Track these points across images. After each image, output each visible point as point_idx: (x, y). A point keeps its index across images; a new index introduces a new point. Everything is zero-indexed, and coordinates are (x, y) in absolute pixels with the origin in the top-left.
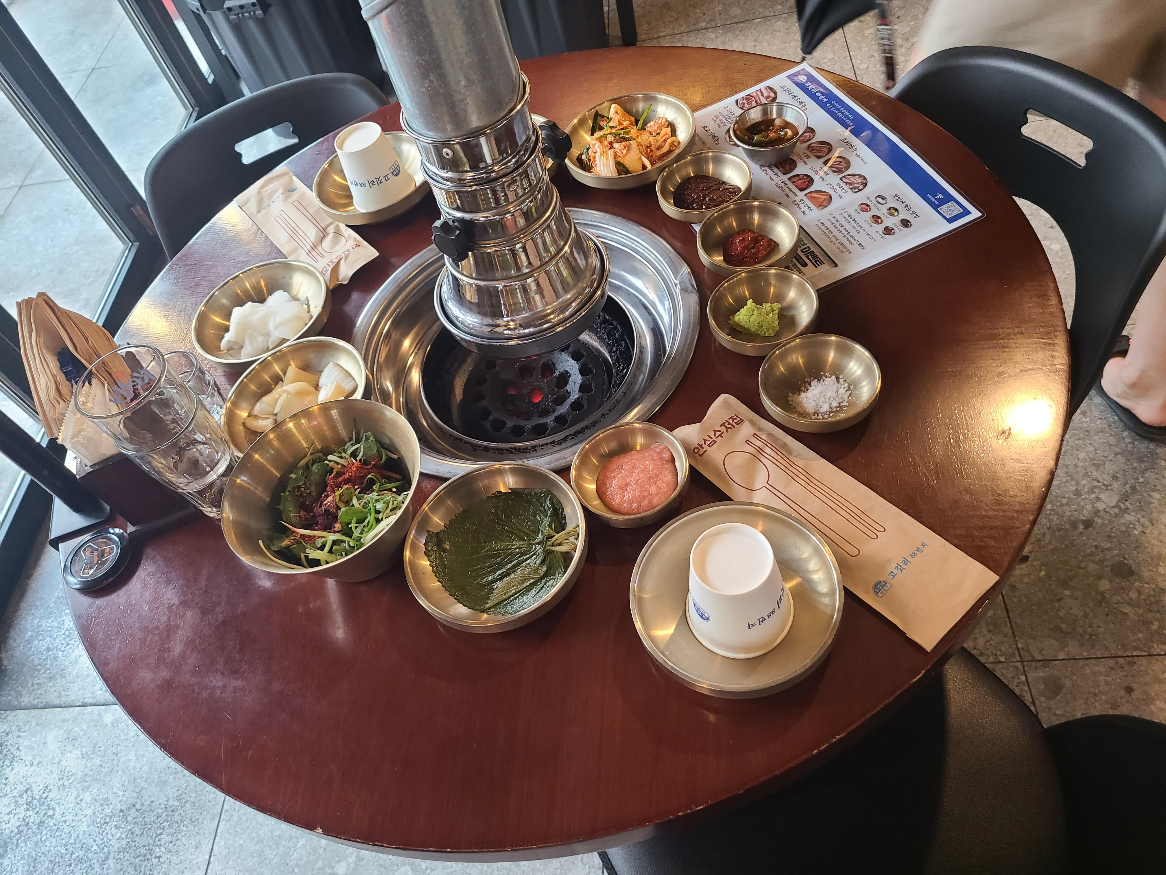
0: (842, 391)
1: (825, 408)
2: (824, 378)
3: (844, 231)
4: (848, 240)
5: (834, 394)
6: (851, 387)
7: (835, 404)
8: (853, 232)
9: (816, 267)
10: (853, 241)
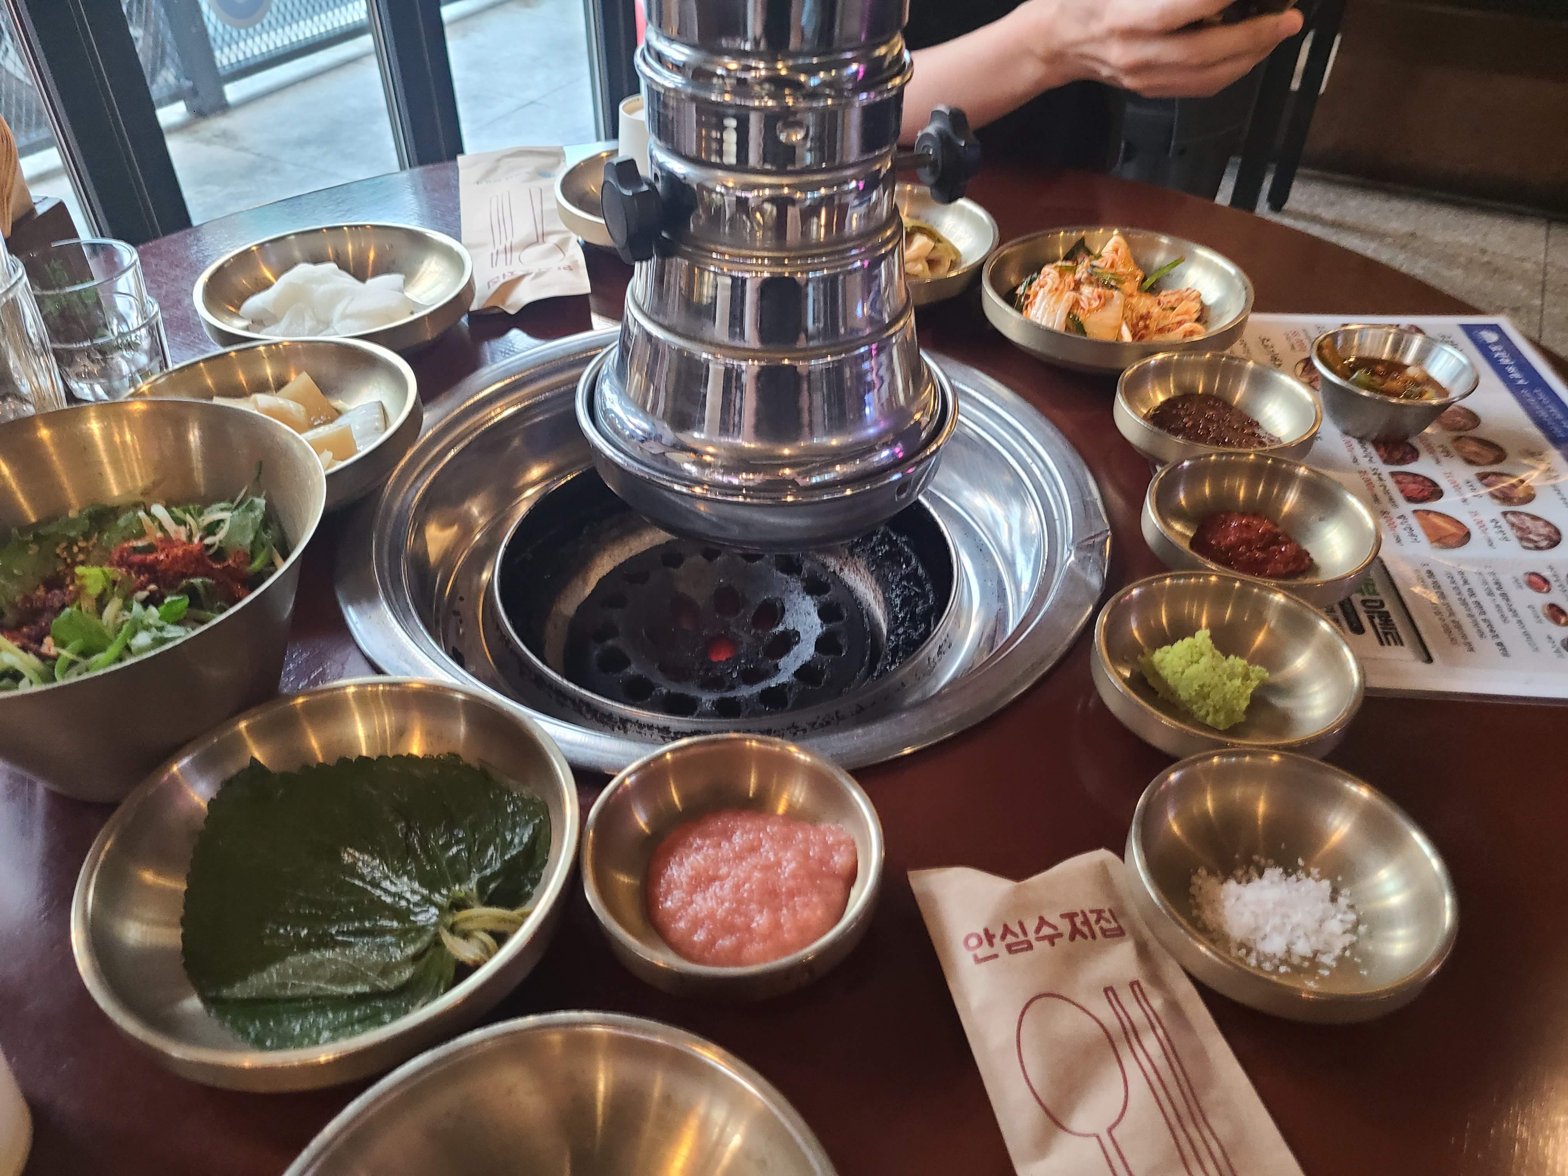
0: (1334, 926)
1: (1275, 945)
2: (1301, 875)
3: (1472, 606)
4: (1476, 624)
5: (1311, 924)
6: (1362, 929)
7: (1302, 948)
8: (1492, 614)
9: (1382, 643)
10: (1486, 631)
